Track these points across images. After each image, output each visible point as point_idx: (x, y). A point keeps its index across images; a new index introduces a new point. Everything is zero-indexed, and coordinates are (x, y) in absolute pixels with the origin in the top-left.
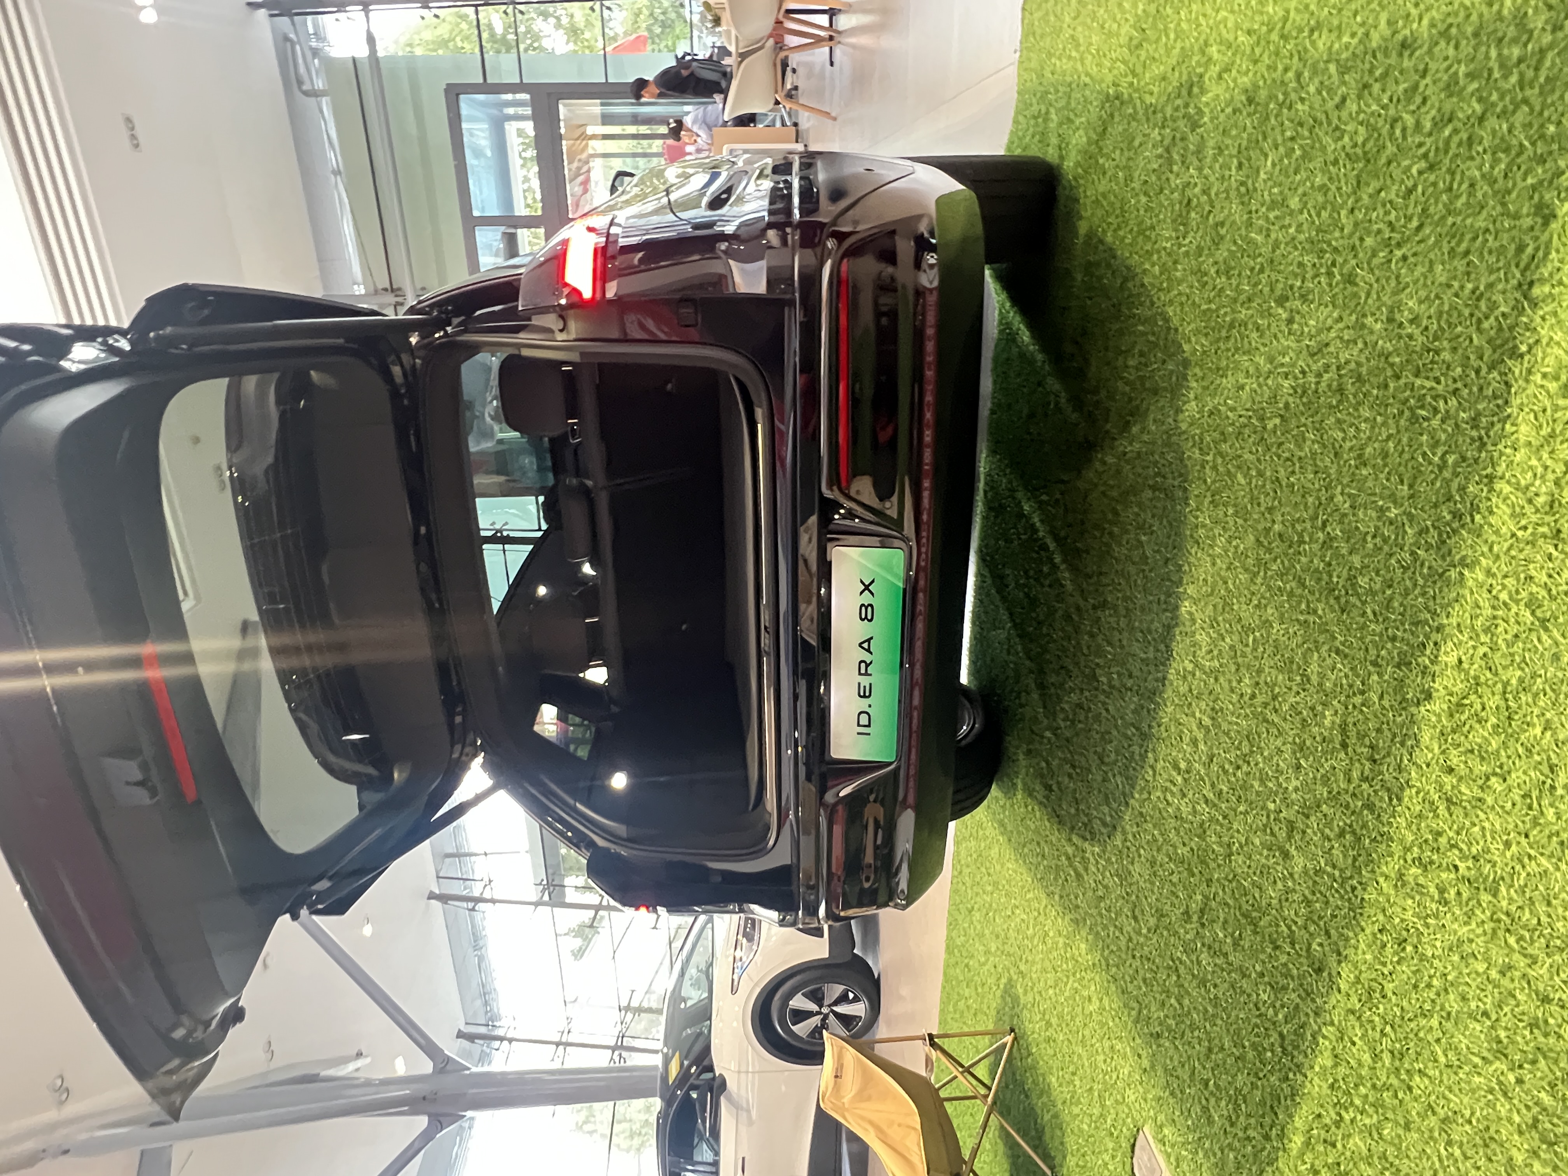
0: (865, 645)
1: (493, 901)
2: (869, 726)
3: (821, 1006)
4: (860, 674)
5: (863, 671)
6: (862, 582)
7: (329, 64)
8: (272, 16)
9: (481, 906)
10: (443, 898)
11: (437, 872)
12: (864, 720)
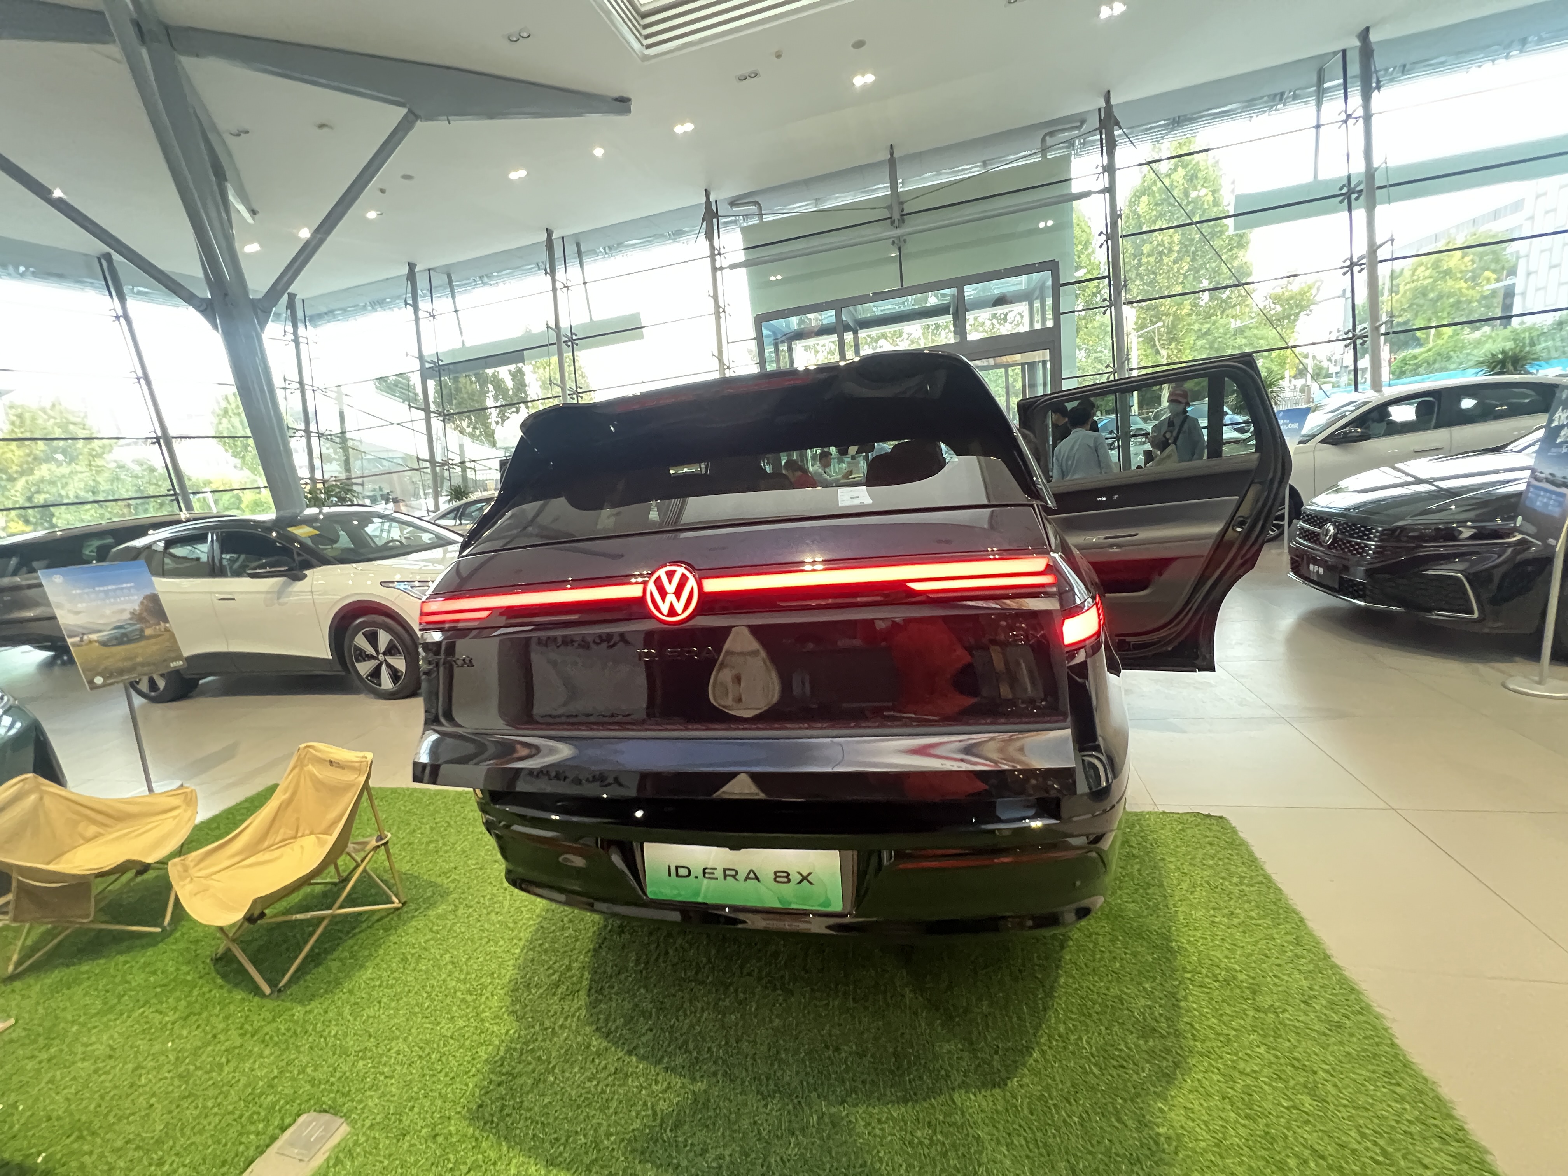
0: (752, 875)
1: (417, 319)
2: (677, 875)
4: (725, 870)
5: (728, 872)
6: (809, 874)
7: (1066, 160)
8: (1100, 110)
9: (410, 309)
10: (411, 276)
11: (433, 269)
12: (685, 872)
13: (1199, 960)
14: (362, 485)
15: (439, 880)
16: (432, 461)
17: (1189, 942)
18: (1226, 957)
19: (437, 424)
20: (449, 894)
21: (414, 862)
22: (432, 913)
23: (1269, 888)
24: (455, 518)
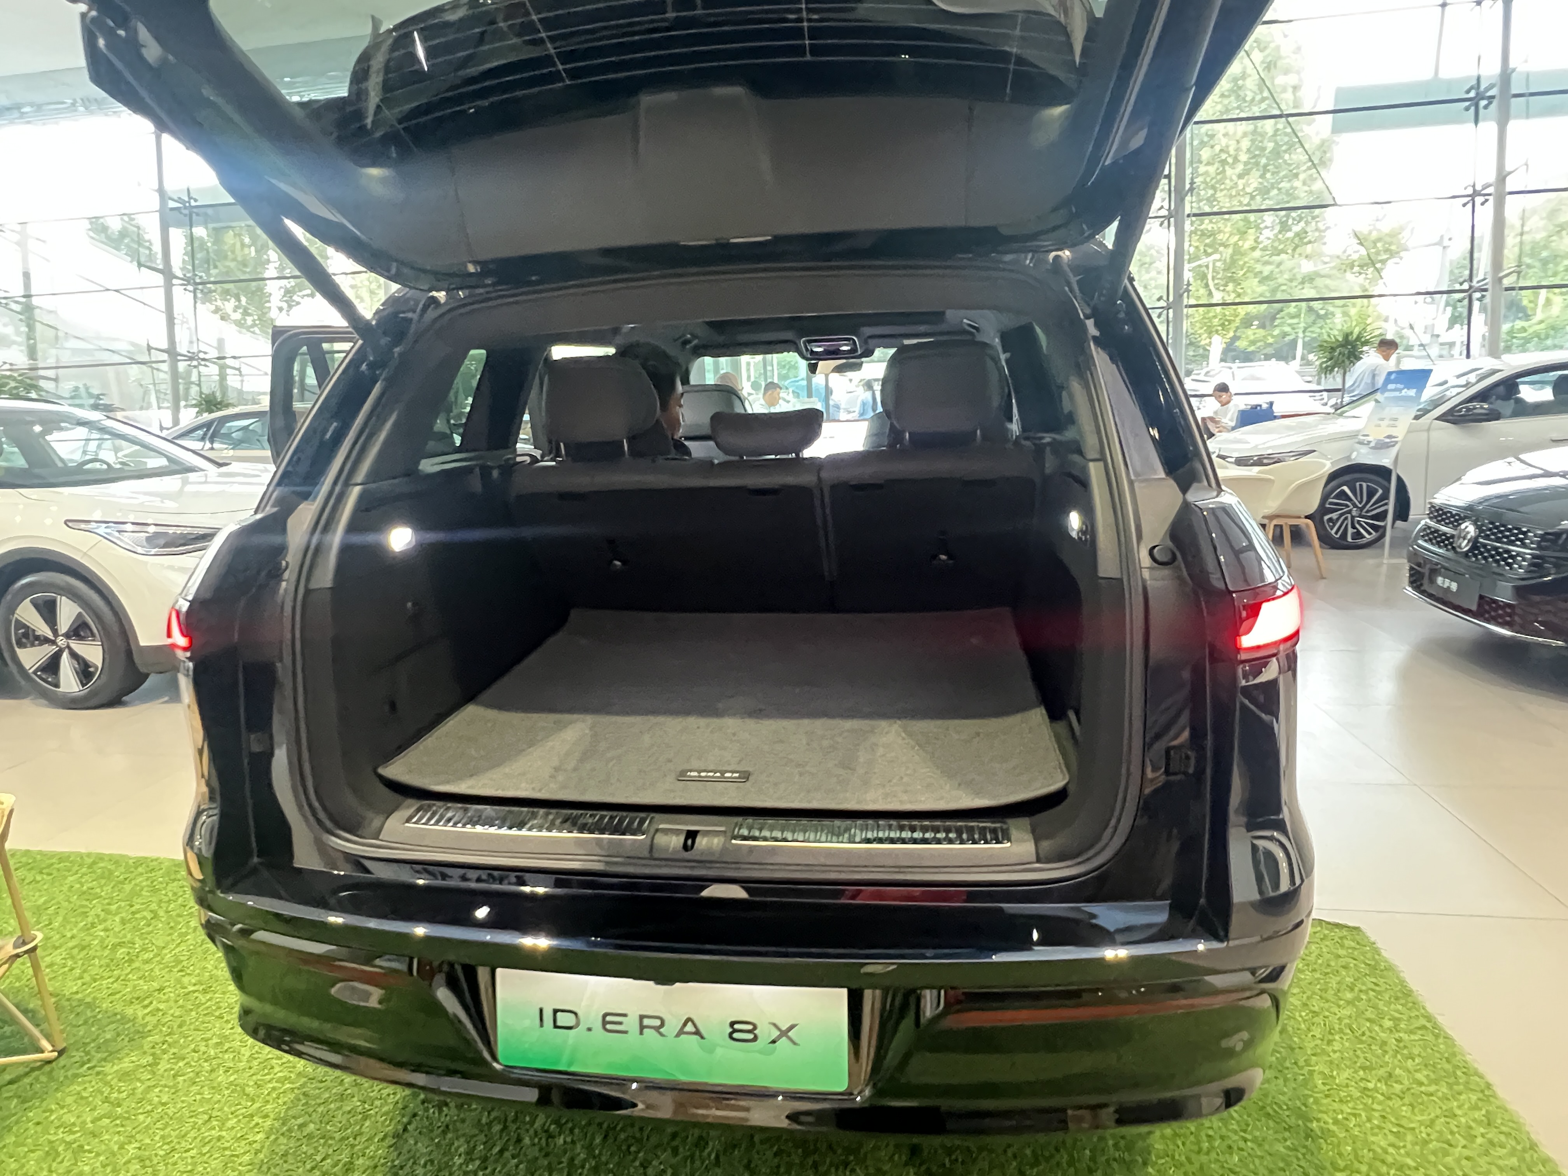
0: (689, 1027)
2: (556, 1026)
3: (67, 636)
4: (642, 1017)
5: (646, 1022)
6: (792, 1027)
12: (564, 1019)
13: (1354, 1150)
14: (56, 380)
15: (129, 1011)
16: (172, 352)
17: (1336, 1122)
18: (1392, 1145)
19: (182, 298)
20: (143, 1035)
21: (87, 978)
22: (110, 1069)
23: (1437, 1036)
24: (203, 439)
